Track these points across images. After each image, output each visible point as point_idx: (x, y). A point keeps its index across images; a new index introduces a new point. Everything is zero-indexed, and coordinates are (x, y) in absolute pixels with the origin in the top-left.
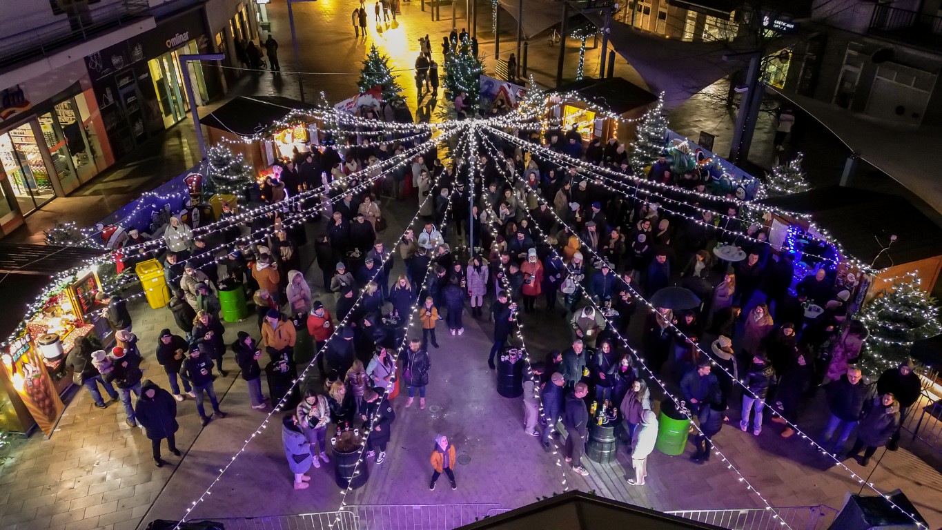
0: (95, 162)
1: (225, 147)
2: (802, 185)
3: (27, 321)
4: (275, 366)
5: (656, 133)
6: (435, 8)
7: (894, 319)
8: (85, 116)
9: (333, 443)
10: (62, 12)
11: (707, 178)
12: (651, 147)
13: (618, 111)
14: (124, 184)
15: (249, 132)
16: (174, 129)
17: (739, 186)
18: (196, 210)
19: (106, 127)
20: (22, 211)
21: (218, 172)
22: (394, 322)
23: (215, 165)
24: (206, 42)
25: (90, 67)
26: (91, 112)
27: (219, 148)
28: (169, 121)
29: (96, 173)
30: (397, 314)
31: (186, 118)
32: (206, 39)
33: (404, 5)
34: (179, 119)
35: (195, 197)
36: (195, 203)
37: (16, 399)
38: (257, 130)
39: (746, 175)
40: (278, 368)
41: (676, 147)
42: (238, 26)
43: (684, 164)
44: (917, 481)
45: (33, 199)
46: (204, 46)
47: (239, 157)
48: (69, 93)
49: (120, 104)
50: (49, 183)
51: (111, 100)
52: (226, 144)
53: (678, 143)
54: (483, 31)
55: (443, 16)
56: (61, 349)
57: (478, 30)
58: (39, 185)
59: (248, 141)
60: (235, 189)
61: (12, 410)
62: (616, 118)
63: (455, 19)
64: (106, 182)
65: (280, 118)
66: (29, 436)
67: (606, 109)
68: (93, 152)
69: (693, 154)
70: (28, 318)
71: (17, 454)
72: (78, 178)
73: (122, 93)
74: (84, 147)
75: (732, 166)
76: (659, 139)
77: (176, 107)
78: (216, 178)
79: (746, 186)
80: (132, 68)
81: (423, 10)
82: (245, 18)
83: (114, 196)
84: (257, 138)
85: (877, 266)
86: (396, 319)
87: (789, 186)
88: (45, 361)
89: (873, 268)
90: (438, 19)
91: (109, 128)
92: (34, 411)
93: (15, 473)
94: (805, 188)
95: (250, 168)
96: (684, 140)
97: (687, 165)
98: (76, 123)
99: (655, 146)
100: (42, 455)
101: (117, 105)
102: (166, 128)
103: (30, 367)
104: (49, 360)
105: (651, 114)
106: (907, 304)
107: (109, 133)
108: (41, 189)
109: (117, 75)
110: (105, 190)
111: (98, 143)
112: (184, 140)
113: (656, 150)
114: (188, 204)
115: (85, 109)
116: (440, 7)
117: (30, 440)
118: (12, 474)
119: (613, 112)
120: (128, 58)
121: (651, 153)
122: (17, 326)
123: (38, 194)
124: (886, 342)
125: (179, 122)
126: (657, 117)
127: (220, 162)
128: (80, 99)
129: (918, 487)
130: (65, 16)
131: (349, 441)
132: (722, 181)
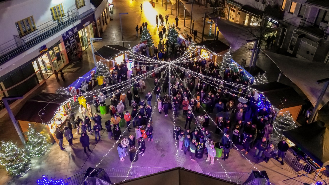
0: (64, 63)
1: (101, 62)
2: (266, 81)
3: (55, 116)
4: (115, 129)
5: (228, 60)
6: (166, 5)
7: (283, 123)
8: (61, 50)
9: (130, 150)
10: (55, 20)
11: (241, 75)
12: (226, 64)
13: (217, 53)
14: (72, 70)
15: (108, 58)
16: (85, 51)
17: (250, 79)
18: (93, 81)
19: (67, 52)
20: (45, 78)
21: (99, 69)
22: (146, 117)
23: (98, 67)
24: (95, 23)
25: (63, 36)
26: (63, 48)
27: (100, 62)
28: (84, 49)
29: (64, 66)
30: (147, 115)
31: (88, 47)
32: (95, 22)
33: (156, 4)
34: (86, 47)
35: (93, 77)
36: (93, 79)
37: (51, 136)
38: (110, 57)
39: (252, 76)
40: (116, 129)
41: (233, 64)
42: (104, 15)
43: (235, 70)
44: (282, 168)
45: (47, 74)
46: (94, 24)
47: (105, 65)
48: (57, 44)
49: (71, 45)
50: (51, 69)
51: (68, 44)
52: (102, 62)
53: (234, 64)
54: (181, 15)
55: (169, 9)
56: (61, 122)
57: (179, 15)
58: (48, 70)
59: (108, 61)
60: (104, 74)
61: (50, 138)
62: (216, 55)
63: (172, 10)
64: (67, 69)
65: (117, 54)
66: (53, 144)
67: (213, 52)
68: (63, 59)
69: (238, 67)
70: (55, 115)
71: (51, 149)
72: (59, 68)
73: (71, 42)
74: (61, 59)
75: (248, 72)
76: (229, 61)
77: (85, 43)
78: (99, 71)
79: (251, 79)
80: (74, 34)
81: (162, 6)
82: (106, 12)
83: (69, 74)
84: (110, 60)
85: (279, 109)
86: (147, 116)
87: (262, 81)
88: (57, 125)
89: (278, 109)
90: (167, 10)
91: (67, 53)
92: (55, 138)
93: (51, 153)
94: (266, 82)
95: (108, 68)
96: (236, 63)
97: (236, 70)
98: (59, 52)
99: (227, 64)
100: (57, 149)
101: (70, 46)
102: (83, 51)
103: (54, 127)
104: (58, 125)
105: (227, 54)
106: (286, 120)
107: (67, 54)
108: (49, 71)
109: (70, 37)
110: (67, 71)
111: (65, 57)
112: (88, 55)
113: (228, 65)
114: (91, 79)
115: (62, 48)
116: (168, 5)
117: (54, 145)
118: (50, 154)
119: (215, 53)
120: (73, 32)
121: (226, 65)
122: (52, 117)
123: (48, 73)
124: (279, 130)
125: (86, 49)
126: (229, 55)
127: (100, 67)
128: (60, 45)
129: (282, 169)
130: (56, 21)
131: (133, 150)
132: (245, 76)
